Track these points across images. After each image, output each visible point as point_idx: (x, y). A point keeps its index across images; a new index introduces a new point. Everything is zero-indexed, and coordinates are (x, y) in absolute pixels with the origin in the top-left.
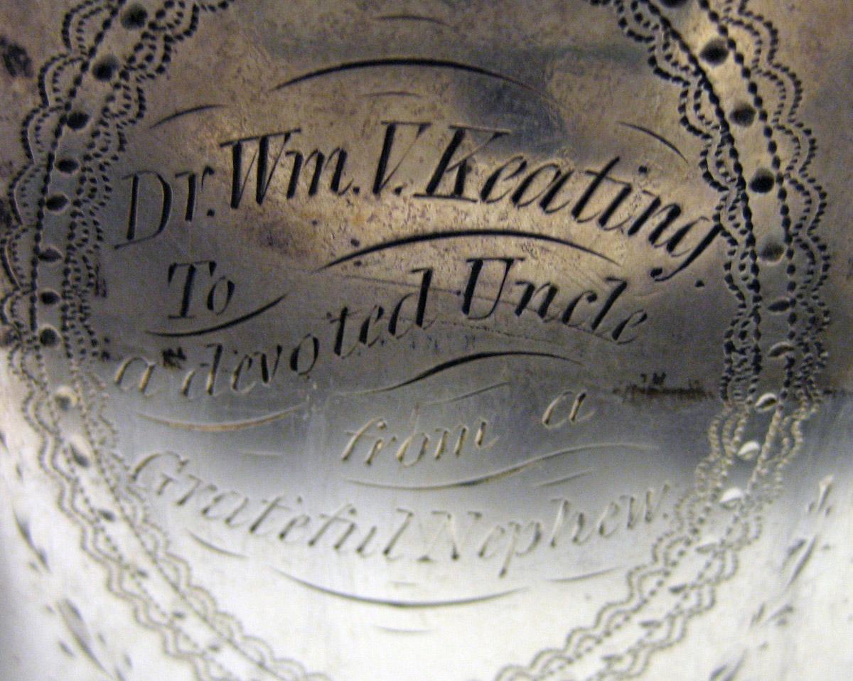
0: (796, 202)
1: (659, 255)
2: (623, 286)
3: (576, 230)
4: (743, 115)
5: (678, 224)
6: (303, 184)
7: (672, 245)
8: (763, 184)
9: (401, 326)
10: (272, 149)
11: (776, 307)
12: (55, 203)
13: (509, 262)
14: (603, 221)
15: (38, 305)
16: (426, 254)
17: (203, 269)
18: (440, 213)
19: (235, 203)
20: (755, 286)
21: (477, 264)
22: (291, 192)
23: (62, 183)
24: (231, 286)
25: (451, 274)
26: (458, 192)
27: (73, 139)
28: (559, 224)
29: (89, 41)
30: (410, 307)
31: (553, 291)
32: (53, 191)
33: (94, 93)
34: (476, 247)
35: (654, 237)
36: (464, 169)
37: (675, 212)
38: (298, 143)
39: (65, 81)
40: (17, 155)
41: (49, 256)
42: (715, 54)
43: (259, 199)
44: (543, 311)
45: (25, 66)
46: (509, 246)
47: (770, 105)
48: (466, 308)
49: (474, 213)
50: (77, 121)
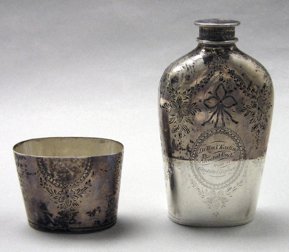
0: (243, 148)
1: (234, 152)
2: (232, 154)
3: (229, 150)
4: (239, 143)
5: (235, 150)
6: (212, 149)
7: (235, 151)
8: (241, 147)
9: (218, 157)
10: (210, 147)
11: (242, 154)
12: (195, 151)
13: (225, 153)
14: (231, 150)
15: (193, 157)
16: (219, 153)
17: (205, 155)
18: (220, 150)
19: (207, 150)
20: (241, 153)
21: (223, 153)
22: (211, 149)
23: (195, 150)
24: (207, 156)
25: (221, 154)
26: (221, 149)
27: (196, 147)
28: (228, 150)
29: (198, 141)
30: (218, 156)
31: (228, 154)
32: (194, 150)
33: (198, 144)
34: (223, 152)
35: (234, 150)
36: (222, 147)
37: (235, 149)
38: (212, 146)
39: (196, 143)
40: (192, 148)
41: (194, 154)
42: (237, 139)
43: (209, 150)
44: (227, 156)
45: (193, 143)
46: (225, 152)
47: (241, 142)
48: (222, 156)
49: (223, 150)
50: (197, 146)
